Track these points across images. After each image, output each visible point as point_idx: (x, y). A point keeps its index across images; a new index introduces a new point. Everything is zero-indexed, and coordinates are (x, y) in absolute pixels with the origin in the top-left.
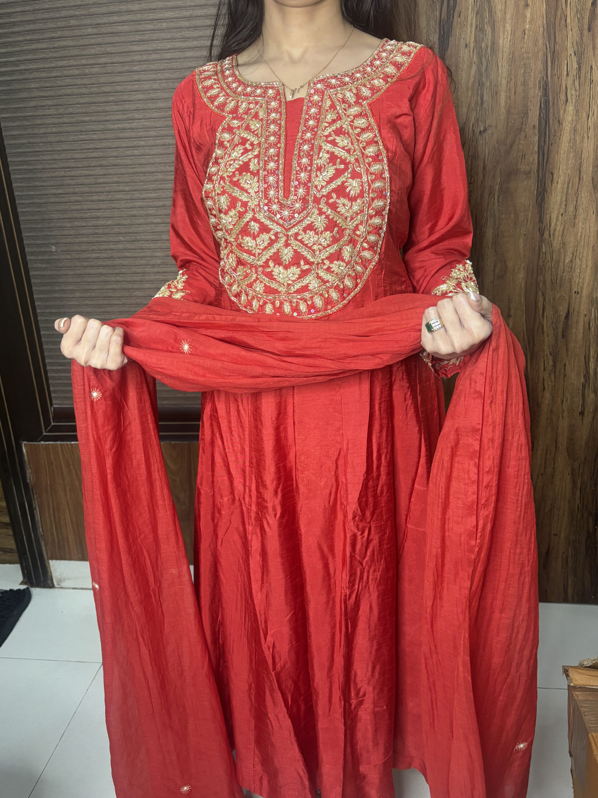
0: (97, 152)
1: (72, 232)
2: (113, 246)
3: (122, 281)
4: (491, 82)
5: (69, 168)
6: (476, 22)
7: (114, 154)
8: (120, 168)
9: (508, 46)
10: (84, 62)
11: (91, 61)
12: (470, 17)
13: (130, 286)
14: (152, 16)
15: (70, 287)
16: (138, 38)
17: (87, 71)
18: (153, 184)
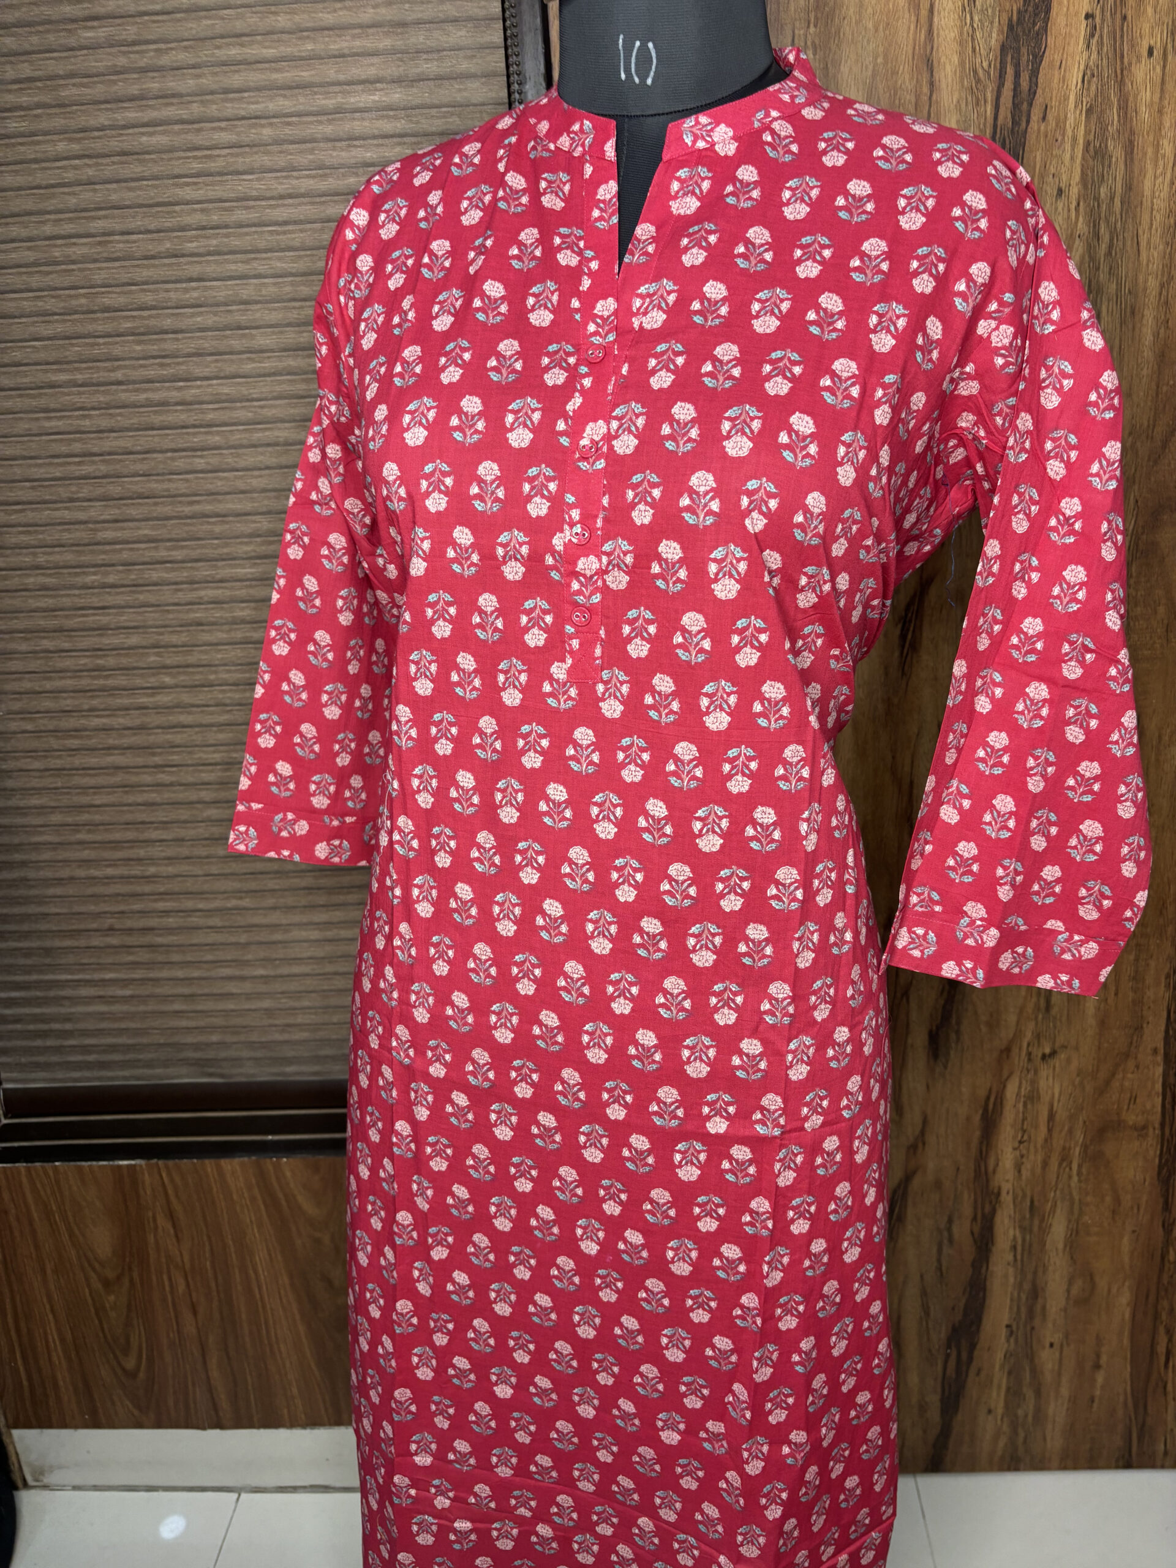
0: (93, 462)
1: (34, 665)
2: (144, 700)
3: (172, 784)
4: (1119, 285)
5: (18, 503)
6: (1087, 132)
7: (140, 467)
8: (156, 504)
9: (1164, 194)
10: (48, 229)
11: (68, 228)
12: (1071, 121)
13: (192, 795)
14: (230, 109)
15: (35, 801)
16: (196, 166)
17: (57, 253)
18: (246, 543)
